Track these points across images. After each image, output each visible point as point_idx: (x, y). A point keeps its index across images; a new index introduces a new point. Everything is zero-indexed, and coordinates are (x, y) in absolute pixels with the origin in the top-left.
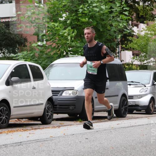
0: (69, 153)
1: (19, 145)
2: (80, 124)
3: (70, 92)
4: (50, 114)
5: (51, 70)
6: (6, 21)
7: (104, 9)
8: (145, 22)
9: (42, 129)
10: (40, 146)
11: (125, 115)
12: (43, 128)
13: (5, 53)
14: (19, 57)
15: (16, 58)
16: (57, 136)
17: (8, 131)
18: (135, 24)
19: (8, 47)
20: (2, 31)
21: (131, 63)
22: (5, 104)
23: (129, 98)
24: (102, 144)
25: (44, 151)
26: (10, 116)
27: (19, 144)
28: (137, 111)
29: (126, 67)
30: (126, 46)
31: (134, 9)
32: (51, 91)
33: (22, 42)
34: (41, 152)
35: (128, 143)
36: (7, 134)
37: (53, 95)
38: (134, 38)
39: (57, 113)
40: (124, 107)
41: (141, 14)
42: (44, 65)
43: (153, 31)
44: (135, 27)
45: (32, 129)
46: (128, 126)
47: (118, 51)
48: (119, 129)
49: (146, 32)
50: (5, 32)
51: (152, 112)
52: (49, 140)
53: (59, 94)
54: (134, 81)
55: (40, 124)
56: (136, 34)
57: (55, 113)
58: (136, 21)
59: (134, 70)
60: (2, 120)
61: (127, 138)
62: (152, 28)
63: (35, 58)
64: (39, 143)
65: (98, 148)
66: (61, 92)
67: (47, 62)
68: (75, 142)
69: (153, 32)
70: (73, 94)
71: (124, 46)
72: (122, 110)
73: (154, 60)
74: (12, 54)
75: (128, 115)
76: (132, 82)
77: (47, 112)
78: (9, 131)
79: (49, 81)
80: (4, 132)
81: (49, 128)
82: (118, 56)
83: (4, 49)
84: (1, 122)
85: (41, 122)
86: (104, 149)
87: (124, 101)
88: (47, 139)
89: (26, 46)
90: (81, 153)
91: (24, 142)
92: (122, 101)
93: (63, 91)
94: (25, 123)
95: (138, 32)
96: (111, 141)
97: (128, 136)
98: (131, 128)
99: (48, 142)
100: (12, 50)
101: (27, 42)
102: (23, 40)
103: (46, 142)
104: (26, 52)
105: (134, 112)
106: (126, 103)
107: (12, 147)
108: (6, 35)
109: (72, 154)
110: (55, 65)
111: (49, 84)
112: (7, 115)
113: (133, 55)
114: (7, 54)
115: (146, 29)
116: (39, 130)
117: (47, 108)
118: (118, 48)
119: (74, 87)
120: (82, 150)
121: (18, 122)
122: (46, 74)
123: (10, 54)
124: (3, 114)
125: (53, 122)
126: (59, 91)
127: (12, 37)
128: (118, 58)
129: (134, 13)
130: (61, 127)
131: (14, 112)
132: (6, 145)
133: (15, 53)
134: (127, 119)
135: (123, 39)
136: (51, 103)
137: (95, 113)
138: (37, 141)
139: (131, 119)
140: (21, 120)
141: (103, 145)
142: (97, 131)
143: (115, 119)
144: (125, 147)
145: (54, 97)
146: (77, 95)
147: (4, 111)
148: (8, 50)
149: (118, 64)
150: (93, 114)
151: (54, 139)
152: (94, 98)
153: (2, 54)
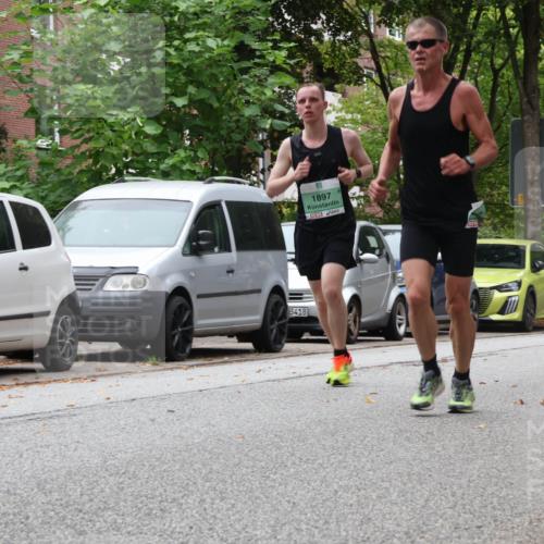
0: (120, 451)
2: (154, 371)
3: (127, 279)
4: (68, 342)
8: (336, 86)
9: (45, 383)
10: (39, 433)
11: (279, 346)
12: (49, 382)
16: (88, 404)
23: (291, 299)
24: (214, 426)
25: (48, 446)
28: (312, 335)
29: (284, 210)
31: (307, 51)
32: (72, 278)
34: (39, 449)
35: (285, 423)
37: (78, 289)
39: (90, 340)
40: (276, 323)
41: (327, 65)
42: (55, 203)
43: (360, 112)
45: (17, 385)
46: (286, 376)
47: (261, 167)
48: (262, 384)
49: (340, 114)
51: (353, 337)
52: (65, 416)
53: (93, 285)
55: (42, 371)
57: (83, 339)
62: (355, 104)
64: (36, 423)
65: (202, 437)
66: (101, 280)
67: (60, 196)
68: (139, 421)
69: (359, 116)
70: (134, 286)
72: (272, 331)
73: (362, 194)
75: (288, 346)
77: (61, 338)
79: (67, 249)
81: (64, 381)
82: (263, 182)
85: (43, 364)
86: (219, 440)
87: (277, 305)
88: (60, 413)
89: (4, 151)
90: (154, 452)
92: (270, 308)
93: (106, 277)
96: (238, 417)
98: (295, 381)
99: (61, 420)
101: (6, 138)
103: (56, 421)
104: (4, 165)
105: (304, 337)
106: (281, 311)
109: (129, 455)
110: (84, 204)
111: (68, 257)
115: (340, 106)
116: (35, 386)
117: (59, 326)
118: (263, 157)
119: (137, 268)
120: (158, 442)
122: (59, 230)
125: (76, 365)
126: (96, 278)
128: (262, 186)
129: (308, 63)
130: (100, 379)
134: (285, 357)
136: (71, 312)
137: (195, 339)
138: (31, 418)
139: (297, 355)
141: (215, 429)
142: (201, 391)
143: (252, 356)
144: (278, 433)
145: (80, 295)
146: (145, 288)
149: (263, 204)
150: (190, 342)
151: (77, 412)
152: (194, 298)
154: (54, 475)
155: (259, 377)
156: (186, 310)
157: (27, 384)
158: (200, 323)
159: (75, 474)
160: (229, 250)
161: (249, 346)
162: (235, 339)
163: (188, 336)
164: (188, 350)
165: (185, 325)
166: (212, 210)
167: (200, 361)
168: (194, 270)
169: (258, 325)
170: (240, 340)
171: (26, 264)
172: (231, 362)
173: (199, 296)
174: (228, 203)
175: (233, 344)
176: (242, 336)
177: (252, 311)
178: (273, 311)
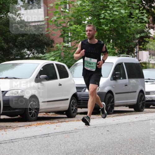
0: (92, 144)
1: (47, 137)
4: (74, 108)
5: (76, 69)
7: (124, 13)
9: (67, 122)
10: (66, 138)
11: (142, 110)
12: (69, 121)
13: (35, 54)
14: (46, 57)
15: (44, 58)
16: (81, 129)
18: (151, 26)
19: (38, 48)
21: (148, 62)
23: (146, 94)
24: (122, 136)
25: (69, 142)
26: (39, 110)
27: (47, 135)
28: (153, 106)
29: (143, 65)
30: (143, 47)
31: (150, 13)
32: (75, 88)
33: (50, 43)
34: (67, 143)
35: (145, 135)
36: (36, 126)
37: (77, 91)
38: (150, 39)
39: (81, 108)
40: (141, 102)
42: (70, 64)
44: (151, 29)
45: (59, 122)
46: (145, 119)
47: (135, 51)
48: (137, 122)
50: (34, 35)
52: (74, 132)
53: (82, 90)
54: (150, 78)
55: (66, 118)
56: (152, 36)
57: (79, 107)
58: (152, 24)
59: (150, 68)
60: (32, 114)
61: (145, 130)
63: (61, 58)
64: (65, 135)
65: (118, 139)
66: (85, 88)
68: (98, 134)
71: (141, 46)
72: (140, 104)
74: (40, 54)
75: (145, 110)
76: (149, 79)
77: (72, 107)
78: (38, 124)
79: (74, 78)
80: (34, 124)
81: (73, 121)
82: (136, 56)
83: (34, 50)
84: (31, 115)
85: (67, 116)
86: (124, 140)
87: (142, 96)
88: (72, 131)
89: (53, 47)
90: (103, 144)
91: (52, 133)
92: (139, 97)
94: (52, 116)
95: (154, 34)
96: (130, 133)
97: (145, 129)
98: (148, 121)
99: (73, 133)
100: (41, 51)
101: (54, 43)
102: (51, 42)
103: (71, 134)
104: (53, 52)
105: (151, 107)
106: (143, 98)
107: (41, 138)
108: (35, 37)
109: (95, 145)
110: (79, 64)
111: (74, 81)
112: (36, 109)
113: (150, 55)
114: (36, 55)
116: (65, 123)
117: (71, 103)
118: (136, 48)
120: (104, 141)
121: (46, 116)
122: (71, 72)
123: (39, 54)
125: (77, 116)
126: (83, 88)
127: (41, 39)
129: (151, 17)
132: (35, 136)
133: (43, 53)
134: (145, 113)
135: (141, 40)
136: (75, 99)
137: (115, 107)
138: (63, 133)
139: (148, 113)
140: (49, 114)
142: (117, 124)
143: (134, 113)
144: (143, 138)
145: (78, 93)
146: (98, 91)
147: (33, 106)
148: (37, 50)
149: (136, 63)
150: (113, 108)
151: (78, 131)
152: (114, 94)
153: (32, 54)
154: (71, 151)
155: (136, 120)
156: (112, 98)
157: (62, 122)
158: (117, 102)
159: (78, 151)
160: (126, 79)
161: (133, 109)
162: (128, 107)
163: (113, 106)
164: (113, 111)
165: (112, 103)
166: (120, 66)
167: (117, 115)
168: (114, 85)
169: (136, 103)
170: (130, 108)
171: (61, 84)
172: (127, 115)
173: (116, 94)
174: (125, 63)
175: (127, 109)
176: (130, 106)
177: (133, 98)
178: (140, 98)
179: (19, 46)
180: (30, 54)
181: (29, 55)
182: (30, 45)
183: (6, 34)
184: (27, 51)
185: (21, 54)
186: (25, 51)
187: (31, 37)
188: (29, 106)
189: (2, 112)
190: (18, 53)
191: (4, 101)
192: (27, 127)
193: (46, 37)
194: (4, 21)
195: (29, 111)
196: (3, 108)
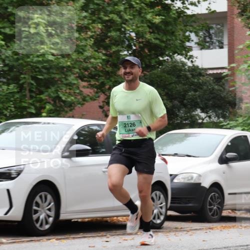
6: (214, 73)
17: (220, 226)
19: (217, 109)
20: (210, 87)
22: (216, 189)
26: (223, 206)
36: (221, 231)
50: (213, 89)
60: (213, 211)
78: (222, 227)
80: (216, 227)
83: (211, 111)
84: (212, 213)
100: (222, 113)
108: (214, 93)
112: (219, 204)
121: (232, 215)
124: (213, 202)
127: (222, 95)
131: (229, 201)
133: (224, 117)
140: (236, 212)
147: (215, 198)
148: (216, 113)
153: (207, 118)
179: (189, 106)
180: (205, 117)
181: (203, 119)
182: (205, 104)
183: (170, 87)
184: (201, 112)
185: (192, 117)
186: (197, 113)
187: (208, 92)
188: (209, 199)
189: (170, 206)
190: (187, 116)
191: (172, 189)
192: (208, 231)
193: (230, 93)
194: (168, 67)
195: (209, 206)
196: (171, 200)
